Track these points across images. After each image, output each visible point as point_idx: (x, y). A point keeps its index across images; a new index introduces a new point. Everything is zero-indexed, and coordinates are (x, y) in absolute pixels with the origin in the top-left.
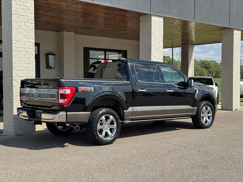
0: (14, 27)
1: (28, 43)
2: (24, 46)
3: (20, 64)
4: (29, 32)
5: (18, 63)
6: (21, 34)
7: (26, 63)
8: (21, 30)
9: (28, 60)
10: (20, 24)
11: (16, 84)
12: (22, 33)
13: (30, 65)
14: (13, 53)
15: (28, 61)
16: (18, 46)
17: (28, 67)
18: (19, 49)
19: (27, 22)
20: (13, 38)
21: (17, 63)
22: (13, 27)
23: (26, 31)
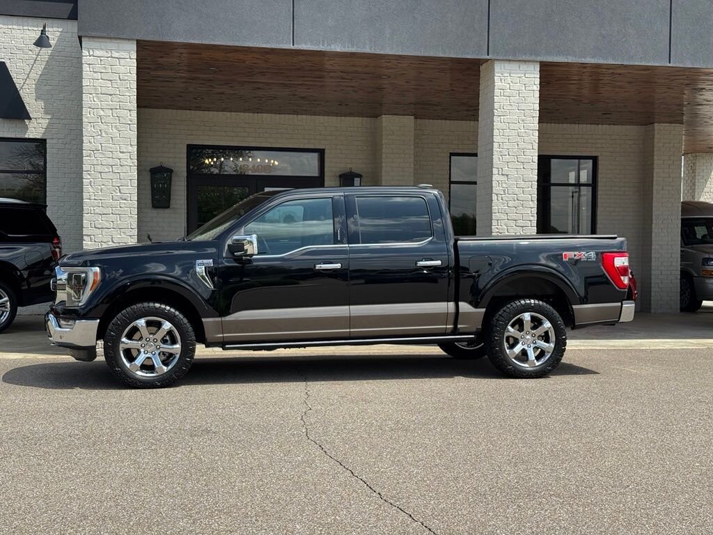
0: (87, 120)
1: (121, 154)
2: (111, 161)
3: (101, 200)
4: (123, 129)
5: (95, 199)
6: (104, 135)
7: (115, 198)
8: (103, 127)
9: (120, 191)
10: (102, 113)
11: (90, 243)
12: (106, 133)
13: (124, 203)
14: (84, 177)
15: (119, 194)
16: (95, 162)
17: (121, 207)
18: (99, 168)
19: (118, 107)
20: (86, 145)
21: (93, 198)
22: (85, 120)
23: (116, 127)
